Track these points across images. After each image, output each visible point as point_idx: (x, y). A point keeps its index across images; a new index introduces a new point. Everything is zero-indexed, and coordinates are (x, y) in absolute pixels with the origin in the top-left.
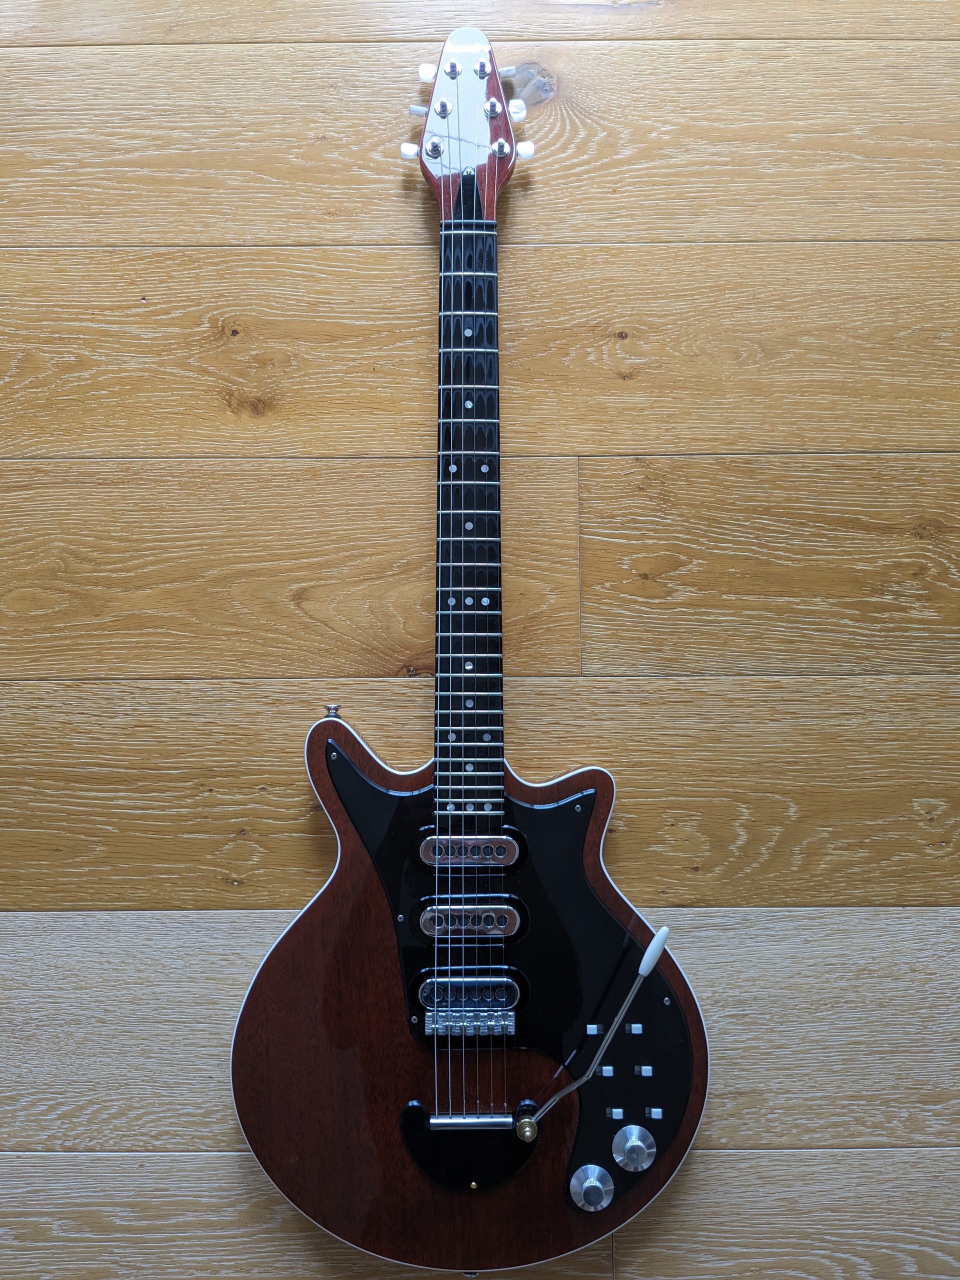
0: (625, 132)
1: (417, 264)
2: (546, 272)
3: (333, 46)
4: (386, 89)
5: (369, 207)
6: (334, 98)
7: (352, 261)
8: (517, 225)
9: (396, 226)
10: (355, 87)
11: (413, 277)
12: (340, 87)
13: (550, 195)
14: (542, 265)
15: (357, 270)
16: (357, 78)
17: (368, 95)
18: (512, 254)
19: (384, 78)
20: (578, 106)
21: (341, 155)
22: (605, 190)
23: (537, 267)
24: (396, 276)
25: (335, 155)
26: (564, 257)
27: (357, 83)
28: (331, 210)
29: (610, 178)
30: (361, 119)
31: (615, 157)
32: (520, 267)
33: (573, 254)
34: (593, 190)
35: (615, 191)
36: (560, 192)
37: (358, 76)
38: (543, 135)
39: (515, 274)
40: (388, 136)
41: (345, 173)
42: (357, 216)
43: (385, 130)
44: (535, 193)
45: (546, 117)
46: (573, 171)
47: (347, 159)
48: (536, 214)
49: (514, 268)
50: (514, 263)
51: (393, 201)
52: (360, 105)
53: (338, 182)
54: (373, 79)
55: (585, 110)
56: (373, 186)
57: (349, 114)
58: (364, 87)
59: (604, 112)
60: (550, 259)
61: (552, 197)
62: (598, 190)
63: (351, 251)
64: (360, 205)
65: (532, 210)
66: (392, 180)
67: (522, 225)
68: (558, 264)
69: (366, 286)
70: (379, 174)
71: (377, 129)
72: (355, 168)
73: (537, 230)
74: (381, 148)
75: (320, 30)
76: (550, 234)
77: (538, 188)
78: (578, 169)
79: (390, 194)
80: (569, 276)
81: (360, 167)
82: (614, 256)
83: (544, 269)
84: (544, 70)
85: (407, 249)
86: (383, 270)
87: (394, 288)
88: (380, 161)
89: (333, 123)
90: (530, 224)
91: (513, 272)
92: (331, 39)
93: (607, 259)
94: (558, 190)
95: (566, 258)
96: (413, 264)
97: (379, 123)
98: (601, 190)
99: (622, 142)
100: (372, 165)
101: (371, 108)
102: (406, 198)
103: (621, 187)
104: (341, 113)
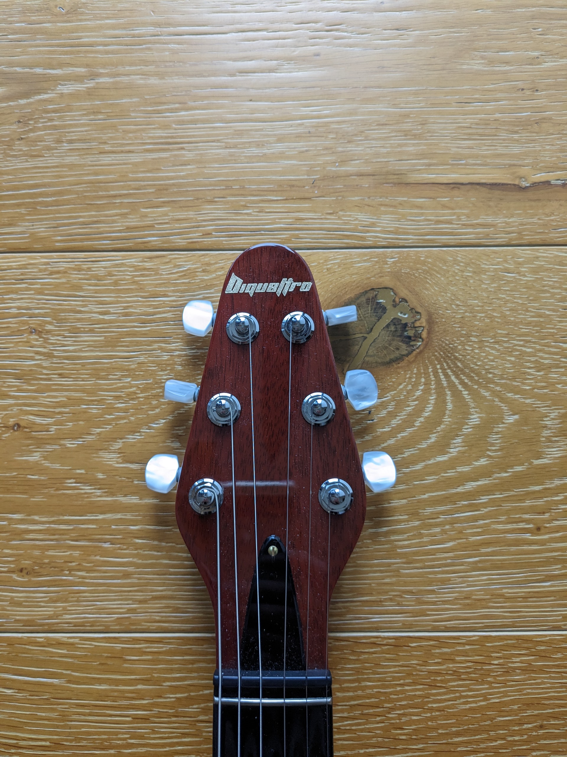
0: (552, 416)
1: (179, 671)
2: (418, 690)
3: (39, 258)
4: (128, 334)
5: (93, 558)
6: (37, 353)
7: (60, 665)
8: (363, 595)
9: (139, 596)
10: (75, 331)
11: (172, 697)
12: (48, 332)
13: (421, 536)
14: (409, 675)
15: (69, 682)
16: (79, 316)
17: (95, 346)
18: (353, 653)
19: (126, 315)
20: (466, 367)
21: (45, 458)
22: (522, 525)
23: (399, 679)
24: (140, 695)
25: (35, 457)
26: (449, 659)
27: (79, 325)
28: (26, 563)
29: (528, 503)
30: (83, 391)
31: (536, 462)
32: (369, 680)
33: (465, 653)
34: (500, 527)
35: (539, 529)
36: (438, 530)
37: (80, 312)
38: (404, 421)
39: (360, 693)
40: (130, 422)
41: (52, 491)
42: (70, 575)
43: (126, 410)
44: (394, 532)
45: (410, 387)
46: (460, 490)
47: (57, 466)
48: (397, 573)
49: (358, 681)
50: (358, 671)
51: (137, 547)
52: (83, 365)
53: (39, 509)
54: (106, 317)
55: (478, 374)
56: (101, 517)
57: (63, 381)
58: (92, 331)
59: (514, 379)
60: (426, 663)
61: (425, 539)
62: (510, 526)
63: (59, 644)
64: (76, 553)
65: (389, 565)
66: (136, 505)
67: (371, 594)
68: (438, 673)
69: (84, 715)
70: (112, 494)
71: (111, 409)
72: (70, 483)
73: (398, 605)
74: (118, 445)
75: (18, 229)
76: (423, 613)
77: (399, 522)
78: (471, 486)
79: (131, 532)
80: (461, 697)
81: (79, 480)
82: (542, 656)
83: (414, 683)
84: (404, 300)
85: (159, 641)
86: (117, 682)
87: (136, 718)
88: (116, 469)
89: (34, 398)
90: (386, 592)
91: (355, 689)
92: (36, 246)
93: (529, 663)
94: (437, 525)
95: (453, 661)
96: (172, 671)
97: (117, 398)
98: (515, 526)
99: (546, 433)
100: (100, 476)
101: (102, 370)
102: (160, 541)
103: (549, 521)
104: (49, 379)
